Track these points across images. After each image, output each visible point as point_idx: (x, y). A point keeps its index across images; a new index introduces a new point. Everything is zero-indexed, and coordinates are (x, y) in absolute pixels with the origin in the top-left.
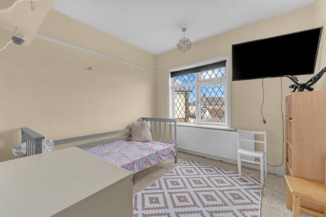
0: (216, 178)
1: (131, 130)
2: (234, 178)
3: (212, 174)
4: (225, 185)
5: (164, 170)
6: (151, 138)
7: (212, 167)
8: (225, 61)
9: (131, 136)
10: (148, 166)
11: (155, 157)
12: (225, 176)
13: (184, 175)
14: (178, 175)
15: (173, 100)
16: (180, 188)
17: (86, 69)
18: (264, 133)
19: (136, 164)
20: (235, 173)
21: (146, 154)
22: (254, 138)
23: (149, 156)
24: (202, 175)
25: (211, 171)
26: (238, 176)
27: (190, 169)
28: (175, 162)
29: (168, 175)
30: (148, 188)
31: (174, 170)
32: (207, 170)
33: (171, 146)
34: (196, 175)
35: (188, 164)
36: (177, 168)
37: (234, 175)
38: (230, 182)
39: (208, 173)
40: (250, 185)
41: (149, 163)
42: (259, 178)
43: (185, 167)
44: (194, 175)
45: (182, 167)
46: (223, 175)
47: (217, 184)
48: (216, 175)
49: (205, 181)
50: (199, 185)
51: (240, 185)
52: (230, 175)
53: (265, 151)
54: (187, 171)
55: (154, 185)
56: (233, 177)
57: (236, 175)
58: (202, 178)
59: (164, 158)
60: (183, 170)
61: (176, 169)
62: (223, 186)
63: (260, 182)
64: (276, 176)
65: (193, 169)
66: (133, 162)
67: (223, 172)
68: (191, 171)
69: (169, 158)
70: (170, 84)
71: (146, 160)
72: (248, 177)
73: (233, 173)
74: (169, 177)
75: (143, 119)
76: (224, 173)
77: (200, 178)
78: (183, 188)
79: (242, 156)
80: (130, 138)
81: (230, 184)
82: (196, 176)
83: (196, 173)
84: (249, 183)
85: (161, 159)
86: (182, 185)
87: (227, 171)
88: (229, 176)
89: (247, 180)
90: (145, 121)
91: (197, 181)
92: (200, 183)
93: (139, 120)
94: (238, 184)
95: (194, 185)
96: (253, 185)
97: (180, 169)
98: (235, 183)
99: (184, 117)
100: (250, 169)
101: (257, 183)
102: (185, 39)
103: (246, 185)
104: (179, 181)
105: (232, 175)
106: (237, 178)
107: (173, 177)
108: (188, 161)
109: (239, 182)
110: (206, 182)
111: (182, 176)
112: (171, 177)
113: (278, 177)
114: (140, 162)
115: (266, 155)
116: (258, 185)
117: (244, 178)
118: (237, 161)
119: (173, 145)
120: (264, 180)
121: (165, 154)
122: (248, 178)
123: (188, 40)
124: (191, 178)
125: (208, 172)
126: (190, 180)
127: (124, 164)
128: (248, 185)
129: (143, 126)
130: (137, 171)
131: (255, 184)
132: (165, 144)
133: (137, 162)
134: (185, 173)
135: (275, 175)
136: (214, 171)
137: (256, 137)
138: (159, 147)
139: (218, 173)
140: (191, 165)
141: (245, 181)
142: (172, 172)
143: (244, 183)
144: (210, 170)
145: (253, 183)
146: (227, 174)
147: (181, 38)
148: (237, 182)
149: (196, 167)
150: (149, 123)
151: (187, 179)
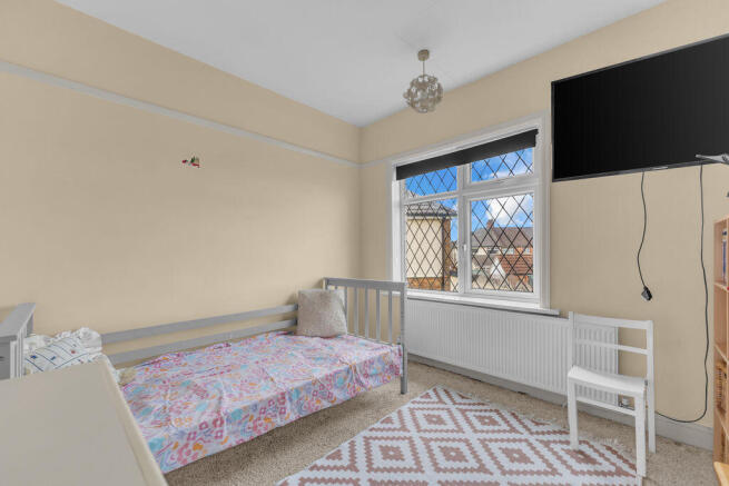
0: (504, 445)
1: (297, 308)
2: (557, 448)
3: (493, 432)
4: (528, 467)
5: (369, 412)
6: (345, 329)
7: (497, 411)
8: (535, 132)
9: (296, 323)
10: (326, 404)
11: (345, 379)
12: (532, 439)
13: (419, 431)
14: (404, 428)
15: (403, 233)
16: (403, 470)
17: (184, 162)
18: (646, 326)
19: (291, 400)
20: (561, 432)
21: (320, 372)
22: (614, 337)
23: (327, 378)
24: (468, 434)
25: (494, 422)
26: (568, 443)
27: (436, 413)
28: (402, 393)
29: (379, 429)
30: (319, 462)
31: (394, 416)
32: (481, 419)
33: (390, 352)
34: (452, 431)
35: (435, 399)
36: (405, 409)
37: (557, 437)
38: (546, 461)
39: (486, 428)
40: (604, 474)
41: (329, 397)
42: (631, 450)
43: (425, 406)
44: (447, 431)
45: (417, 406)
46: (526, 435)
47: (507, 465)
48: (505, 436)
49: (474, 453)
50: (456, 465)
51: (574, 473)
52: (545, 438)
53: (650, 375)
54: (429, 419)
55: (338, 455)
56: (552, 446)
57: (563, 437)
58: (467, 441)
59: (371, 382)
60: (419, 414)
61: (400, 412)
62: (525, 473)
63: (633, 467)
64: (682, 449)
65: (445, 415)
66: (283, 394)
67: (525, 427)
68: (440, 421)
69: (385, 382)
70: (395, 197)
71: (319, 388)
72: (597, 445)
73: (555, 432)
74: (379, 434)
75: (329, 281)
76: (529, 430)
77: (460, 440)
78: (410, 470)
79: (581, 389)
80: (294, 328)
81: (543, 467)
82: (451, 435)
83: (451, 426)
84: (599, 468)
85: (363, 386)
86: (409, 462)
87: (537, 424)
88: (541, 442)
89: (595, 456)
90: (332, 288)
91: (452, 449)
92: (460, 457)
93: (319, 285)
94: (569, 467)
95: (443, 463)
96: (610, 473)
97: (412, 411)
98: (557, 464)
99: (440, 275)
100: (605, 423)
101: (625, 467)
102: (426, 79)
103: (590, 473)
104: (404, 447)
105: (552, 437)
106: (565, 447)
107: (390, 434)
108: (435, 390)
109: (572, 462)
110: (476, 456)
111: (413, 433)
112: (385, 434)
113: (689, 451)
114: (303, 393)
115: (651, 389)
116: (627, 474)
117: (584, 448)
118: (565, 398)
119: (395, 348)
120: (647, 461)
121: (372, 371)
122: (596, 451)
123: (433, 80)
124: (437, 440)
125: (485, 424)
126: (434, 445)
127: (255, 400)
128: (597, 473)
129: (325, 299)
130: (293, 417)
131: (619, 472)
132: (376, 345)
133: (294, 393)
134: (424, 424)
135: (678, 444)
136: (502, 422)
137: (622, 336)
138: (358, 352)
139: (513, 430)
140: (441, 401)
141: (588, 459)
142: (389, 420)
143: (585, 467)
144: (490, 418)
145: (613, 469)
146: (537, 433)
147: (416, 77)
148: (564, 462)
149: (453, 408)
150: (341, 291)
151: (426, 441)
